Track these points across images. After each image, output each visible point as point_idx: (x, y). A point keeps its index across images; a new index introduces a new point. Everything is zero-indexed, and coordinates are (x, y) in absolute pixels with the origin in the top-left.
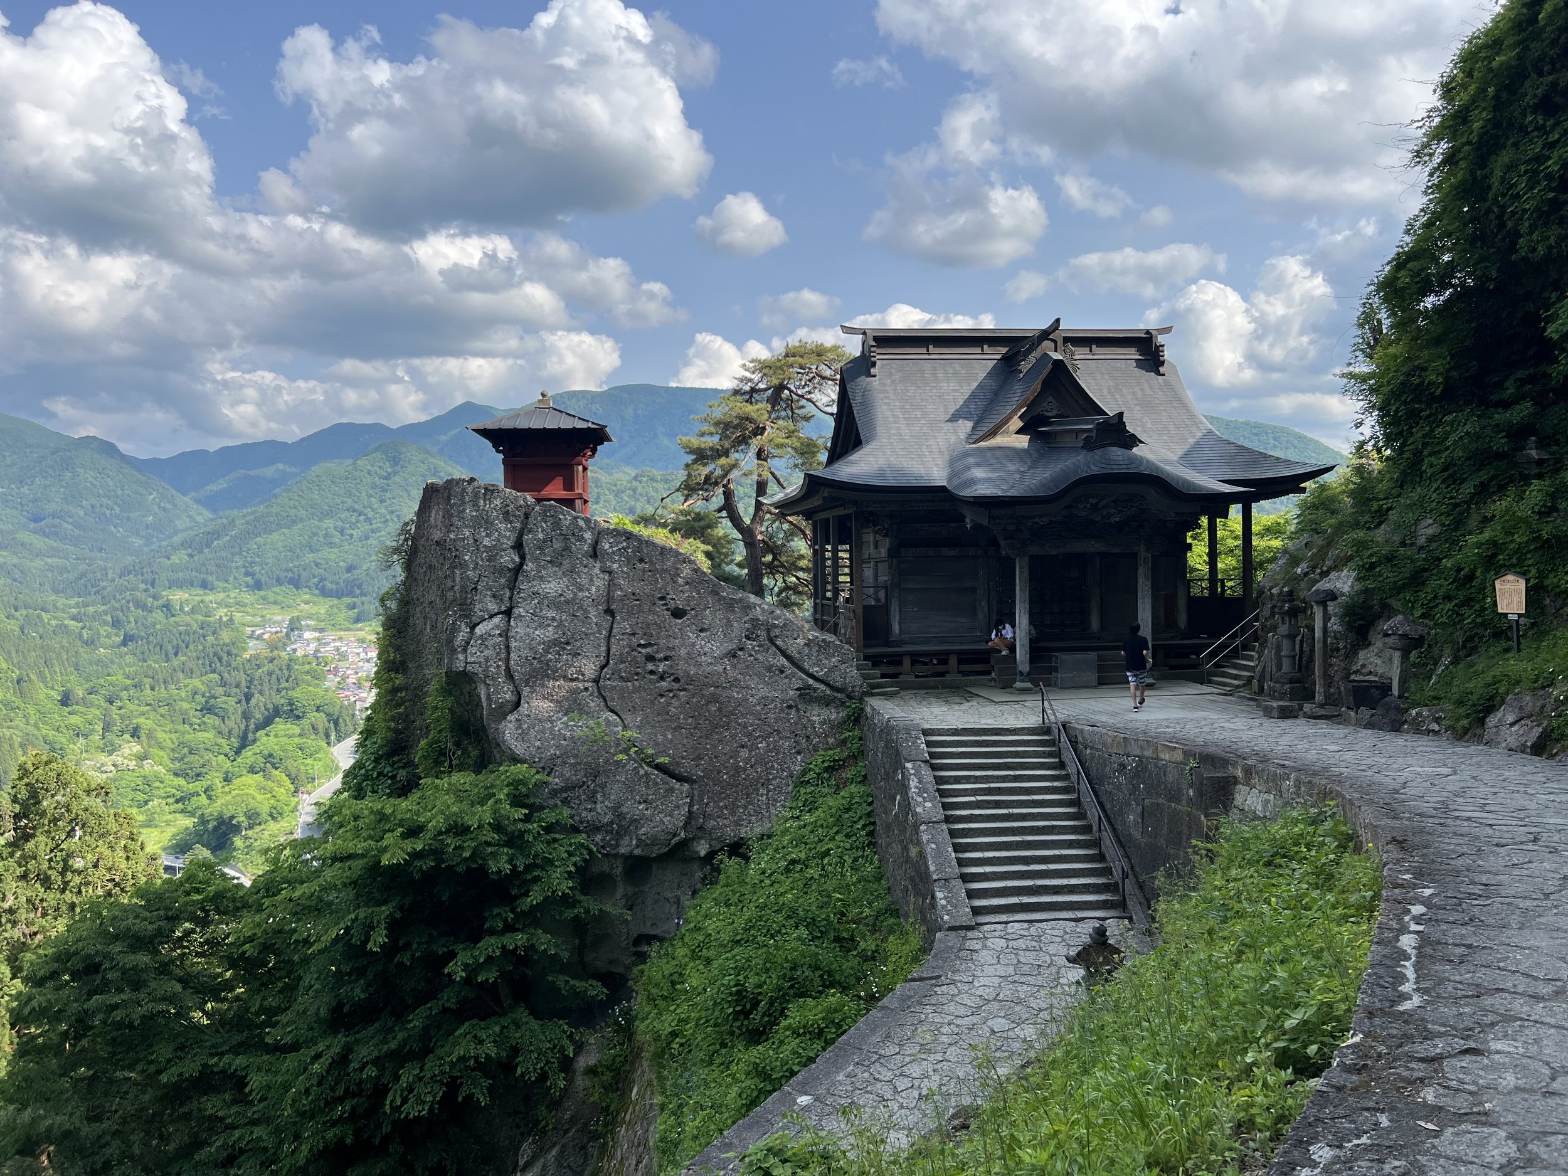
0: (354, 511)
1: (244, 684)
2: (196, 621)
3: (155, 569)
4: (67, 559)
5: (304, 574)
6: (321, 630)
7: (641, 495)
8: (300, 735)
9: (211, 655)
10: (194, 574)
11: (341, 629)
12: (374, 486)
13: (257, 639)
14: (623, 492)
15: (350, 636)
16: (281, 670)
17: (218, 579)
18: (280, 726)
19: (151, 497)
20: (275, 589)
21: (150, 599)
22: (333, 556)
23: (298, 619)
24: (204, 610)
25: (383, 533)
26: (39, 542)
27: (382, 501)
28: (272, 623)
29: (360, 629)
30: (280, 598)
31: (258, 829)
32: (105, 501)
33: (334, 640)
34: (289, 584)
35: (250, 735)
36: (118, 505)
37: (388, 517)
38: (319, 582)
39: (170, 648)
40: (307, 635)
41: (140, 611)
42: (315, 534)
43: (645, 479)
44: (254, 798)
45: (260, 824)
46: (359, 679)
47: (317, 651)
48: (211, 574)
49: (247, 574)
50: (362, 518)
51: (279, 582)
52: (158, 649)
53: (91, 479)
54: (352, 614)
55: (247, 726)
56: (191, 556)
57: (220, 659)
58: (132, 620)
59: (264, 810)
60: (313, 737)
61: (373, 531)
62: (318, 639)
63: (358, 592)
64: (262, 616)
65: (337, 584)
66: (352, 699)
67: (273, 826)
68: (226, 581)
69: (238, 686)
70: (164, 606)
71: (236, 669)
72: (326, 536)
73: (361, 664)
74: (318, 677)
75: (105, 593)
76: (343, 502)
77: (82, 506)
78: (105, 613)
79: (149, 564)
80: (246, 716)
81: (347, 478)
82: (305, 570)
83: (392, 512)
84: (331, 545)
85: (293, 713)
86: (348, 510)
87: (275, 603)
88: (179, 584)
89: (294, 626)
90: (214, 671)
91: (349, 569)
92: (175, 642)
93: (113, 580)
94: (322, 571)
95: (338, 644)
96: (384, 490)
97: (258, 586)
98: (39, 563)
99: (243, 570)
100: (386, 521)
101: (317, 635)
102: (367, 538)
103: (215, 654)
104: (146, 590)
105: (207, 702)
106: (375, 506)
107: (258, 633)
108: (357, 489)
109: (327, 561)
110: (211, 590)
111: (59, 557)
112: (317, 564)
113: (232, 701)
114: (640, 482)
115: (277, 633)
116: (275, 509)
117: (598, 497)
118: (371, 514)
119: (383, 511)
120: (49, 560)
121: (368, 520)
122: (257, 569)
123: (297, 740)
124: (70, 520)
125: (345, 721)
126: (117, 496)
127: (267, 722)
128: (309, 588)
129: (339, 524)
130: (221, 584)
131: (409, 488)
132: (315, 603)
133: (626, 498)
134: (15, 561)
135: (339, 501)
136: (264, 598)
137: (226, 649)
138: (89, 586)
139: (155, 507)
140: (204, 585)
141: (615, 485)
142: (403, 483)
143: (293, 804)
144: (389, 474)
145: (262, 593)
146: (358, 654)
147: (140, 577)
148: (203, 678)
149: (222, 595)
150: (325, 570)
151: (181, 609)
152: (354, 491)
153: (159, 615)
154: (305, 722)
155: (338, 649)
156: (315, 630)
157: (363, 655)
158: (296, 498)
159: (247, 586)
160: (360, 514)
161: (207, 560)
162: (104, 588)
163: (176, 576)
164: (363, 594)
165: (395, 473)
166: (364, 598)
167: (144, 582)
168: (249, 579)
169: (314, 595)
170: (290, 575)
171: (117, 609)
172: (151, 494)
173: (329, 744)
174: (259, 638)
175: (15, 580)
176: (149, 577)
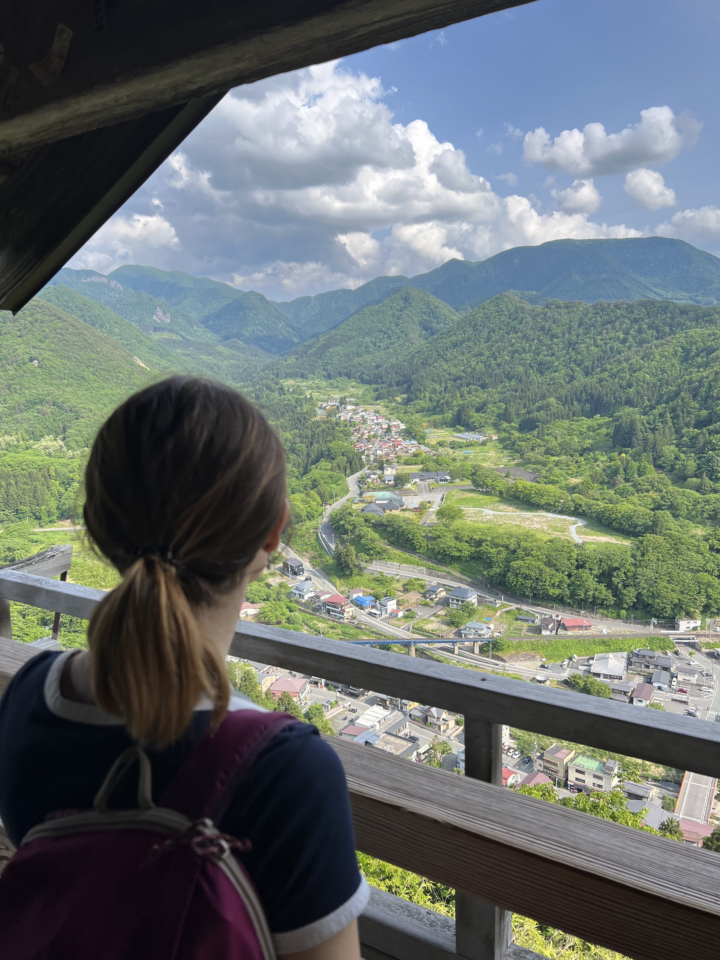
0: (382, 331)
1: (310, 436)
2: (294, 397)
3: (279, 367)
4: (239, 361)
5: (353, 370)
6: (357, 405)
7: (550, 317)
8: (331, 470)
9: (296, 419)
10: (298, 370)
11: (368, 404)
12: (393, 316)
13: (323, 409)
14: (538, 316)
15: (371, 408)
16: (329, 429)
17: (310, 373)
18: (324, 464)
19: (281, 325)
20: (338, 379)
21: (274, 385)
22: (369, 359)
23: (345, 398)
24: (299, 391)
25: (397, 345)
26: (227, 351)
27: (397, 325)
28: (332, 399)
29: (378, 404)
30: (339, 384)
31: (301, 524)
32: (259, 327)
33: (362, 411)
34: (345, 376)
35: (309, 467)
36: (265, 330)
37: (400, 335)
38: (361, 375)
39: (279, 413)
40: (349, 407)
41: (268, 391)
42: (360, 346)
43: (553, 307)
44: (298, 507)
45: (302, 522)
46: (369, 436)
47: (351, 418)
48: (306, 370)
49: (324, 370)
50: (386, 336)
51: (340, 374)
52: (273, 414)
53: (252, 315)
54: (375, 394)
55: (308, 462)
56: (297, 359)
57: (300, 421)
58: (265, 396)
59: (304, 514)
60: (338, 471)
61: (392, 344)
62: (354, 410)
63: (380, 381)
64: (329, 395)
65: (370, 376)
66: (363, 448)
67: (308, 523)
68: (314, 374)
69: (307, 438)
70: (280, 389)
71: (307, 428)
72: (366, 347)
73: (373, 426)
74: (347, 434)
75: (254, 380)
76: (376, 326)
77: (248, 331)
78: (252, 392)
79: (276, 364)
80: (308, 455)
81: (379, 312)
82: (353, 368)
83: (402, 332)
84: (368, 353)
85: (330, 456)
86: (378, 331)
87: (337, 387)
88: (288, 376)
89: (343, 402)
90: (297, 429)
91: (377, 367)
92: (282, 411)
93: (259, 373)
94: (362, 368)
95: (363, 413)
96: (398, 318)
97: (329, 377)
98: (226, 363)
99: (322, 367)
100: (399, 337)
101: (354, 407)
102: (388, 348)
103: (298, 418)
104: (273, 379)
105: (292, 446)
106: (393, 328)
107: (324, 405)
108: (384, 318)
109: (366, 362)
110: (306, 378)
111: (236, 360)
112: (360, 364)
113: (304, 446)
114: (550, 309)
115: (333, 406)
116: (340, 331)
117: (522, 320)
118: (391, 334)
119: (398, 331)
120: (231, 361)
121: (389, 337)
122: (329, 367)
123: (329, 473)
124: (242, 339)
125: (355, 462)
126: (265, 325)
127: (316, 461)
128: (356, 378)
129: (373, 340)
130: (311, 376)
131: (413, 317)
132: (357, 387)
133: (539, 320)
134: (216, 361)
135: (374, 326)
136: (331, 384)
137: (303, 416)
138: (248, 376)
139: (283, 330)
140: (303, 376)
141: (534, 311)
142: (409, 313)
143: (320, 511)
144: (402, 308)
145: (331, 381)
146: (373, 420)
147: (271, 371)
148: (291, 432)
149: (311, 382)
150: (364, 368)
151: (288, 391)
152: (382, 319)
153: (276, 394)
154: (336, 461)
155: (363, 416)
156: (353, 404)
157: (375, 421)
158: (351, 324)
159: (324, 377)
160: (385, 334)
161: (304, 361)
162: (254, 378)
163: (289, 371)
164: (383, 383)
165: (405, 307)
166: (383, 385)
167: (273, 374)
168: (325, 373)
169: (358, 383)
170: (345, 370)
171: (257, 390)
172: (281, 323)
173: (346, 475)
174: (324, 408)
175: (214, 372)
176: (275, 371)
